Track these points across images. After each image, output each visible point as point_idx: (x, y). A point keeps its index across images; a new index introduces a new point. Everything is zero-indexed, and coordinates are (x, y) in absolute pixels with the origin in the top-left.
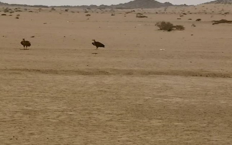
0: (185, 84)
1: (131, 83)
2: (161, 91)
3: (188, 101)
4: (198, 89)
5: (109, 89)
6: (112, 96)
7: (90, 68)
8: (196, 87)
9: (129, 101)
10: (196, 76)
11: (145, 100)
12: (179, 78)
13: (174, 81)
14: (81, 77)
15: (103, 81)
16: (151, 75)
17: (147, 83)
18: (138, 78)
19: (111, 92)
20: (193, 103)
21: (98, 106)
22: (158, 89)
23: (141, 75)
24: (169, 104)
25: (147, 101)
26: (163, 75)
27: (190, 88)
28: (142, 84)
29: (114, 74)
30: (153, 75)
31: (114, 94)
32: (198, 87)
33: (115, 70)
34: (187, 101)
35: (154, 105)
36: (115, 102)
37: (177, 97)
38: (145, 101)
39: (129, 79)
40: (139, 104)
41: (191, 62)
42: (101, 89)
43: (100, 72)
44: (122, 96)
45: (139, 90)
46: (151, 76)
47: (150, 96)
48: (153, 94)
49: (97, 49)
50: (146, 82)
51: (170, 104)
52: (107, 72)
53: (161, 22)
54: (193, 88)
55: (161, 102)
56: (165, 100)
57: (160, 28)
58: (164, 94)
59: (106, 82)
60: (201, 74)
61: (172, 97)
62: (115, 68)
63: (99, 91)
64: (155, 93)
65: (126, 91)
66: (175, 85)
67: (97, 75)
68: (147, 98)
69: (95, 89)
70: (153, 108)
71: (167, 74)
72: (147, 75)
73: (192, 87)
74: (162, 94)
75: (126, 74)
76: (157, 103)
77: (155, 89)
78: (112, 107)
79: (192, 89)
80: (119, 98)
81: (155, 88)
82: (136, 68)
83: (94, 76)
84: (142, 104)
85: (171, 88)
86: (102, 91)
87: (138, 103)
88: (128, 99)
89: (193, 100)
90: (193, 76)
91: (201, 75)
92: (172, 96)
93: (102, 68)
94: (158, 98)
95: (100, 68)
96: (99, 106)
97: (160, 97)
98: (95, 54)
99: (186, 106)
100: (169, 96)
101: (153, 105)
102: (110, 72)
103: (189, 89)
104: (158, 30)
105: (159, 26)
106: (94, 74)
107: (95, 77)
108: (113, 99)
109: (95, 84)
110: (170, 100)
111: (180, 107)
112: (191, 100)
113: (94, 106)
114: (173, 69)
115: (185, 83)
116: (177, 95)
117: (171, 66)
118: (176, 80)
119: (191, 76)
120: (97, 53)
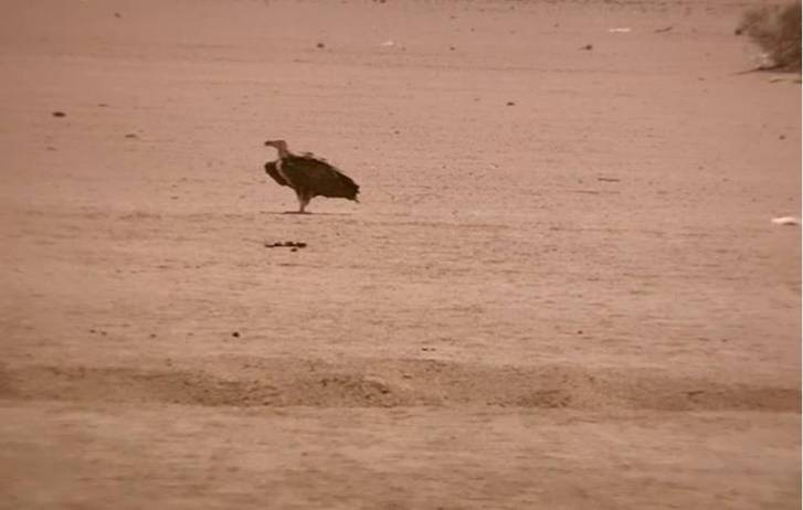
1: (557, 465)
5: (393, 506)
7: (254, 350)
14: (186, 419)
15: (350, 452)
16: (706, 415)
17: (676, 469)
18: (607, 434)
23: (631, 414)
30: (719, 414)
33: (436, 367)
43: (324, 382)
46: (704, 420)
49: (302, 212)
52: (379, 386)
53: (782, 10)
57: (774, 58)
59: (369, 456)
62: (443, 353)
67: (306, 410)
72: (672, 409)
75: (524, 402)
83: (281, 415)
93: (341, 355)
95: (326, 352)
98: (287, 250)
104: (762, 69)
105: (764, 39)
106: (285, 398)
107: (291, 423)
109: (289, 472)
120: (302, 245)
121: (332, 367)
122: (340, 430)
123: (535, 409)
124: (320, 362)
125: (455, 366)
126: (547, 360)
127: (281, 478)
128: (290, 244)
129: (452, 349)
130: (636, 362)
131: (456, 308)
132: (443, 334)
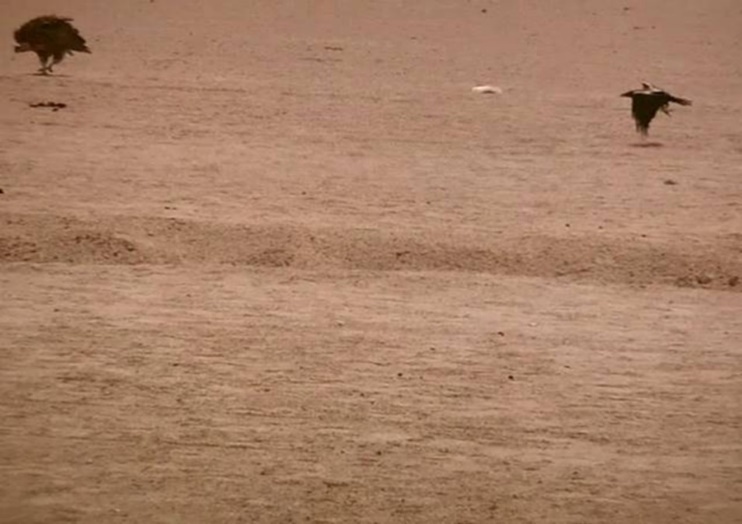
0: (631, 340)
1: (279, 323)
2: (473, 385)
3: (646, 467)
4: (713, 375)
5: (133, 362)
6: (152, 420)
7: (16, 207)
8: (701, 367)
9: (267, 460)
10: (703, 282)
11: (369, 453)
12: (588, 294)
13: (559, 316)
15: (97, 309)
16: (411, 274)
17: (384, 327)
18: (324, 291)
19: (141, 388)
20: (678, 485)
21: (61, 489)
22: (452, 372)
23: (345, 273)
24: (518, 489)
25: (381, 459)
26: (485, 275)
27: (662, 367)
28: (346, 333)
29: (173, 261)
30: (422, 274)
31: (166, 401)
32: (712, 366)
33: (177, 225)
34: (640, 463)
35: (428, 493)
36: (170, 466)
37: (572, 436)
38: (366, 462)
39: (263, 299)
40: (329, 485)
41: (670, 183)
42: (84, 365)
43: (78, 239)
44: (218, 419)
45: (330, 376)
46: (409, 279)
47: (402, 426)
48: (423, 407)
50: (378, 319)
51: (527, 483)
52: (126, 243)
54: (678, 368)
55: (476, 468)
56: (500, 453)
58: (496, 413)
59: (114, 311)
60: (734, 274)
61: (540, 437)
62: (184, 212)
63: (67, 379)
64: (428, 403)
65: (242, 383)
66: (566, 349)
67: (61, 266)
68: (382, 437)
69: (41, 364)
70: (418, 509)
71: (512, 264)
72: (381, 267)
73: (677, 360)
74: (476, 411)
75: (253, 260)
76: (445, 480)
77: (430, 371)
78: (154, 497)
79: (676, 376)
80: (204, 434)
81: (437, 362)
82: (315, 220)
83: (38, 270)
84: (347, 480)
85: (537, 371)
86: (87, 377)
87: (322, 471)
88: (257, 440)
89: (679, 462)
90: (683, 282)
91: (733, 283)
92: (544, 424)
93: (92, 212)
94: (458, 443)
95: (80, 211)
96: (65, 495)
97: (467, 430)
98: (49, 110)
99: (630, 504)
100: (522, 424)
101: (419, 493)
102: (150, 243)
103: (657, 380)
106: (42, 255)
107: (46, 279)
108: (157, 441)
109: (42, 328)
110: (531, 455)
111: (596, 513)
112: (664, 459)
113: (34, 493)
114: (557, 228)
115: (630, 335)
116: (573, 422)
117: (538, 205)
118: (572, 311)
119: (666, 282)
120: (62, 106)
121: (84, 223)
122: (88, 286)
123: (262, 268)
124: (74, 220)
125: (192, 225)
126: (275, 219)
127: (36, 334)
128: (52, 105)
129: (190, 208)
130: (351, 223)
131: (196, 168)
132: (184, 193)
